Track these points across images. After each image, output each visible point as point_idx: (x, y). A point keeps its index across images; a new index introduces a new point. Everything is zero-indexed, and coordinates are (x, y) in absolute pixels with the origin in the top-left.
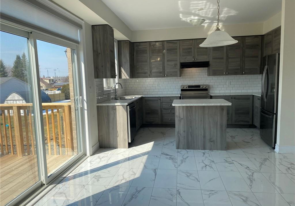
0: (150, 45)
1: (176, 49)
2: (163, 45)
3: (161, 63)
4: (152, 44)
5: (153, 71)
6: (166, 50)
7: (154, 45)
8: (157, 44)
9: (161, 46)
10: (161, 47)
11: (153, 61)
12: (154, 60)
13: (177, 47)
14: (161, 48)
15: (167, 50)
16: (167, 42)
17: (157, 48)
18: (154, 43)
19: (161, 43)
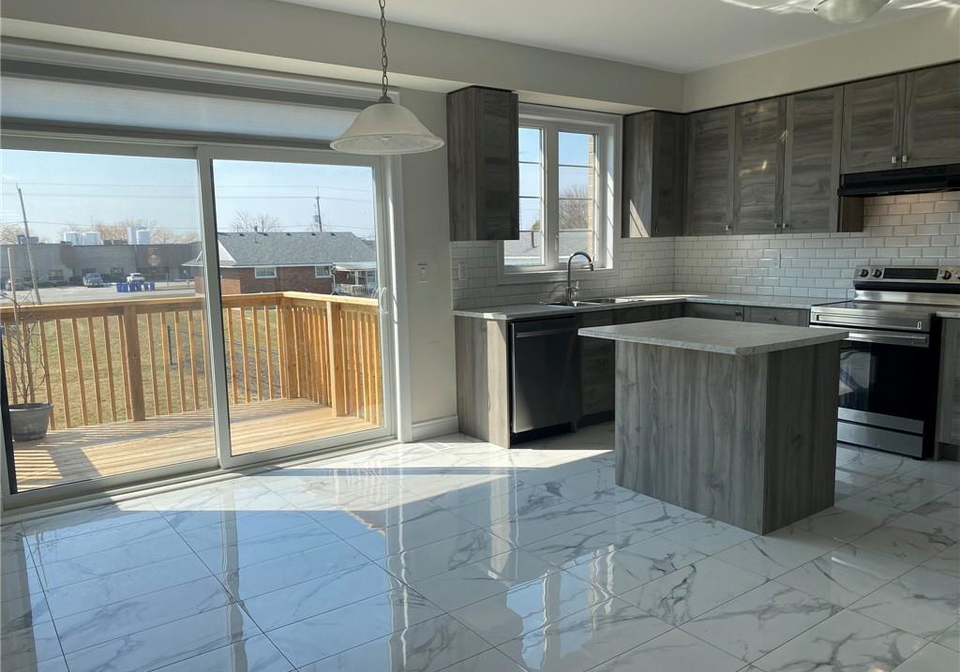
0: (738, 115)
1: (830, 122)
2: (782, 112)
3: (773, 178)
4: (744, 113)
5: (743, 209)
6: (792, 128)
7: (750, 116)
8: (761, 109)
9: (776, 115)
10: (773, 119)
11: (745, 174)
12: (747, 171)
13: (832, 112)
14: (774, 123)
15: (796, 128)
16: (797, 99)
17: (761, 125)
18: (751, 109)
19: (774, 104)
